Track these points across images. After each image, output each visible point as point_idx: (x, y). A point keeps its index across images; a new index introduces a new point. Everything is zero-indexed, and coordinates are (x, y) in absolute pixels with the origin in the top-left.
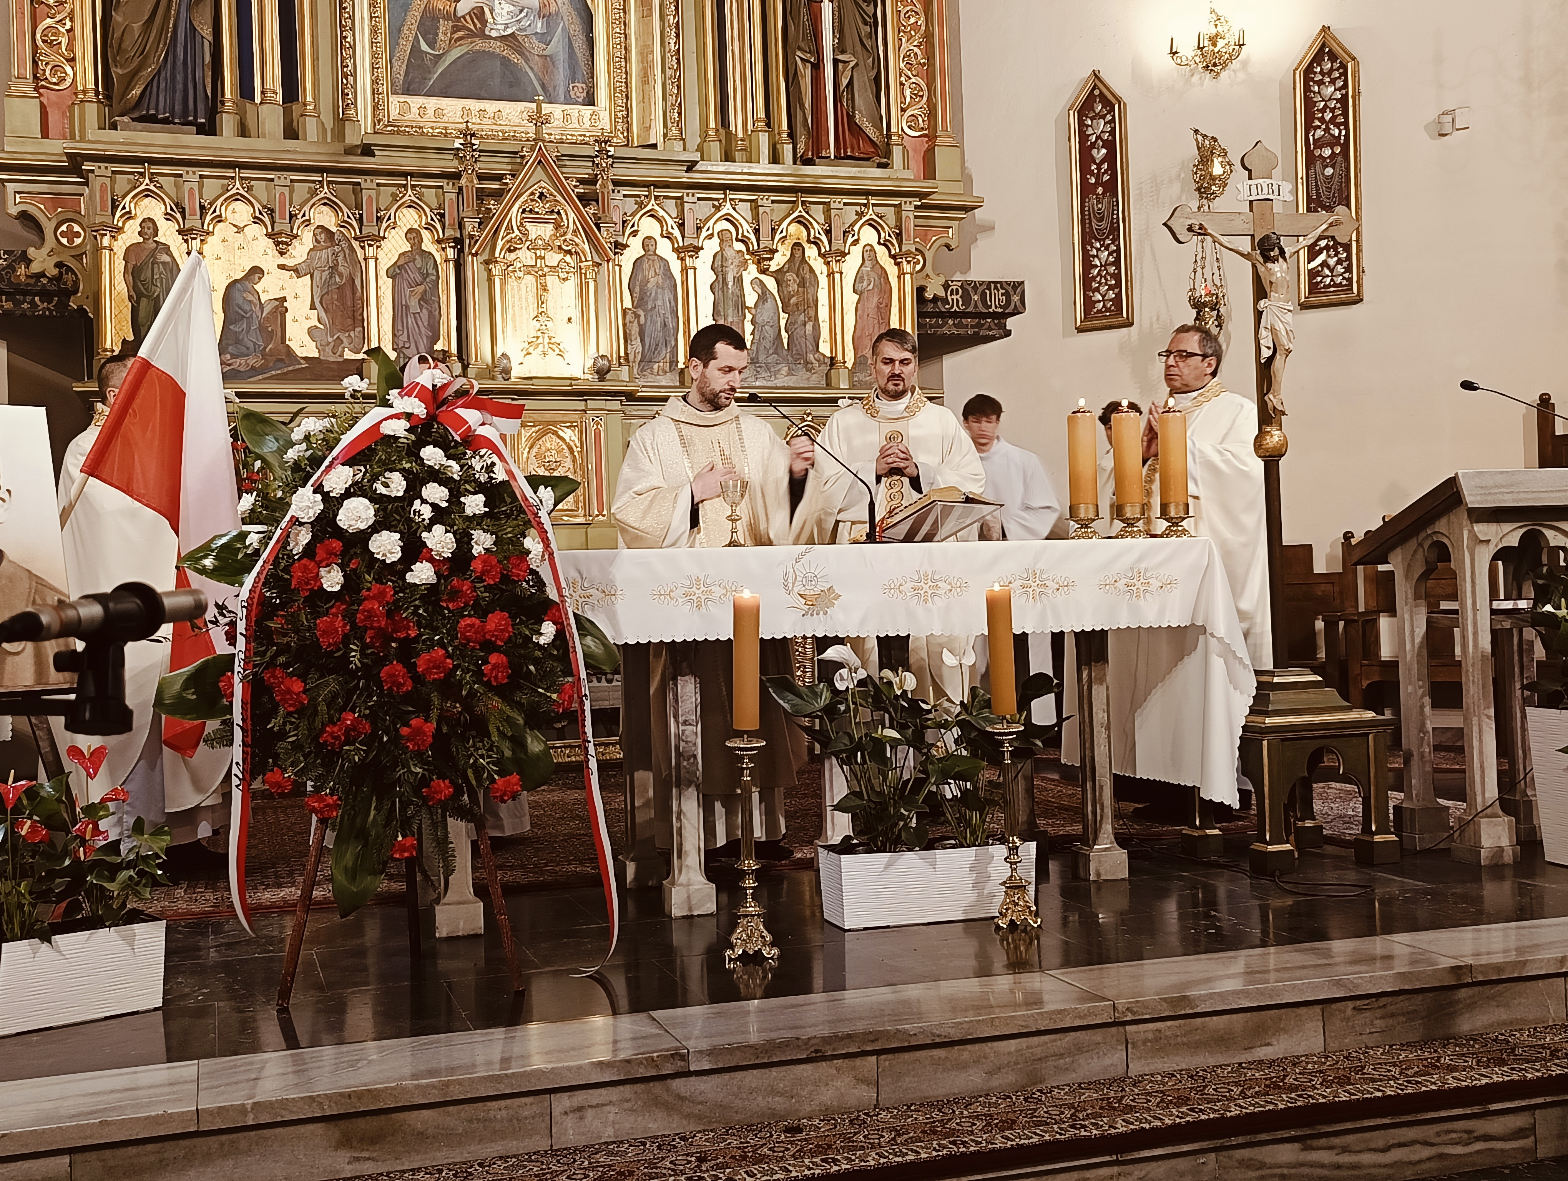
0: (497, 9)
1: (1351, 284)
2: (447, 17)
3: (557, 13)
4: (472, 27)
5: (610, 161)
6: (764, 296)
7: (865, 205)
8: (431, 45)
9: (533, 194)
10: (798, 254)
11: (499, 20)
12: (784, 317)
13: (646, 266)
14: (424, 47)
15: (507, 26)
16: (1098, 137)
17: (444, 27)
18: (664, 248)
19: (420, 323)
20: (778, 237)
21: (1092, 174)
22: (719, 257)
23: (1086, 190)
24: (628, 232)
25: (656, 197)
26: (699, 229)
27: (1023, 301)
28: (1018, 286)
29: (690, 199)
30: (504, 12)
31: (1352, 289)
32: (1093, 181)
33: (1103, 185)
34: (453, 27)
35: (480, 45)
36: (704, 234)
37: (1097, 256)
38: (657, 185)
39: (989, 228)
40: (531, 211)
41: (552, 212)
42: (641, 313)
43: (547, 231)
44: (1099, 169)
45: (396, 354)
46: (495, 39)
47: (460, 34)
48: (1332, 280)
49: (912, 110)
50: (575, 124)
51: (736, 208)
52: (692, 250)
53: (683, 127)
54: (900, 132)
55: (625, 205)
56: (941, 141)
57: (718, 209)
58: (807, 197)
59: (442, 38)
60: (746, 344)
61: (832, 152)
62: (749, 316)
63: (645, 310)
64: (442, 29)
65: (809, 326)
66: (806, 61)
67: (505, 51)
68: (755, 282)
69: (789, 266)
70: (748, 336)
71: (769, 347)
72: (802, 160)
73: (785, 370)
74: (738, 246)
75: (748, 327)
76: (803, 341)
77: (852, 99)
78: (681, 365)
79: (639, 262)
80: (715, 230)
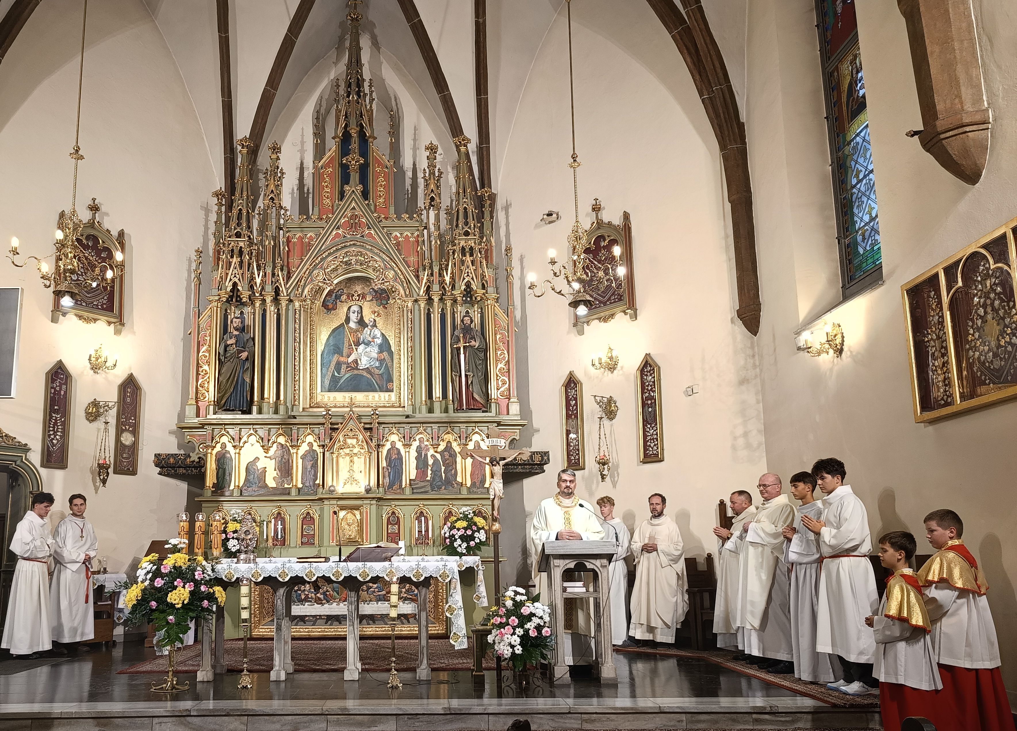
0: (362, 359)
1: (658, 454)
2: (345, 363)
4: (353, 366)
5: (377, 416)
6: (436, 461)
7: (475, 427)
8: (339, 373)
9: (348, 429)
10: (449, 445)
11: (363, 363)
12: (443, 468)
13: (392, 452)
14: (336, 374)
15: (366, 365)
16: (573, 396)
18: (399, 445)
19: (311, 474)
20: (440, 439)
21: (570, 410)
22: (419, 448)
23: (568, 416)
24: (384, 440)
25: (395, 428)
26: (410, 438)
27: (548, 459)
28: (546, 453)
29: (407, 427)
30: (365, 360)
31: (658, 456)
32: (570, 413)
33: (574, 414)
34: (347, 367)
35: (356, 372)
37: (572, 442)
38: (395, 423)
39: (537, 431)
40: (348, 435)
41: (355, 435)
42: (389, 468)
43: (354, 442)
44: (573, 409)
45: (302, 485)
46: (362, 370)
47: (349, 369)
48: (652, 452)
49: (502, 389)
50: (383, 399)
51: (425, 430)
52: (407, 445)
53: (413, 401)
54: (496, 398)
55: (384, 431)
56: (511, 400)
57: (418, 430)
58: (452, 425)
59: (343, 371)
60: (428, 478)
61: (465, 407)
62: (430, 468)
63: (391, 467)
64: (343, 368)
65: (453, 471)
66: (456, 375)
67: (365, 374)
68: (433, 456)
69: (445, 450)
70: (429, 475)
71: (437, 479)
72: (456, 410)
73: (443, 487)
74: (426, 443)
75: (429, 472)
76: (450, 477)
77: (472, 388)
78: (403, 487)
79: (389, 450)
80: (417, 438)
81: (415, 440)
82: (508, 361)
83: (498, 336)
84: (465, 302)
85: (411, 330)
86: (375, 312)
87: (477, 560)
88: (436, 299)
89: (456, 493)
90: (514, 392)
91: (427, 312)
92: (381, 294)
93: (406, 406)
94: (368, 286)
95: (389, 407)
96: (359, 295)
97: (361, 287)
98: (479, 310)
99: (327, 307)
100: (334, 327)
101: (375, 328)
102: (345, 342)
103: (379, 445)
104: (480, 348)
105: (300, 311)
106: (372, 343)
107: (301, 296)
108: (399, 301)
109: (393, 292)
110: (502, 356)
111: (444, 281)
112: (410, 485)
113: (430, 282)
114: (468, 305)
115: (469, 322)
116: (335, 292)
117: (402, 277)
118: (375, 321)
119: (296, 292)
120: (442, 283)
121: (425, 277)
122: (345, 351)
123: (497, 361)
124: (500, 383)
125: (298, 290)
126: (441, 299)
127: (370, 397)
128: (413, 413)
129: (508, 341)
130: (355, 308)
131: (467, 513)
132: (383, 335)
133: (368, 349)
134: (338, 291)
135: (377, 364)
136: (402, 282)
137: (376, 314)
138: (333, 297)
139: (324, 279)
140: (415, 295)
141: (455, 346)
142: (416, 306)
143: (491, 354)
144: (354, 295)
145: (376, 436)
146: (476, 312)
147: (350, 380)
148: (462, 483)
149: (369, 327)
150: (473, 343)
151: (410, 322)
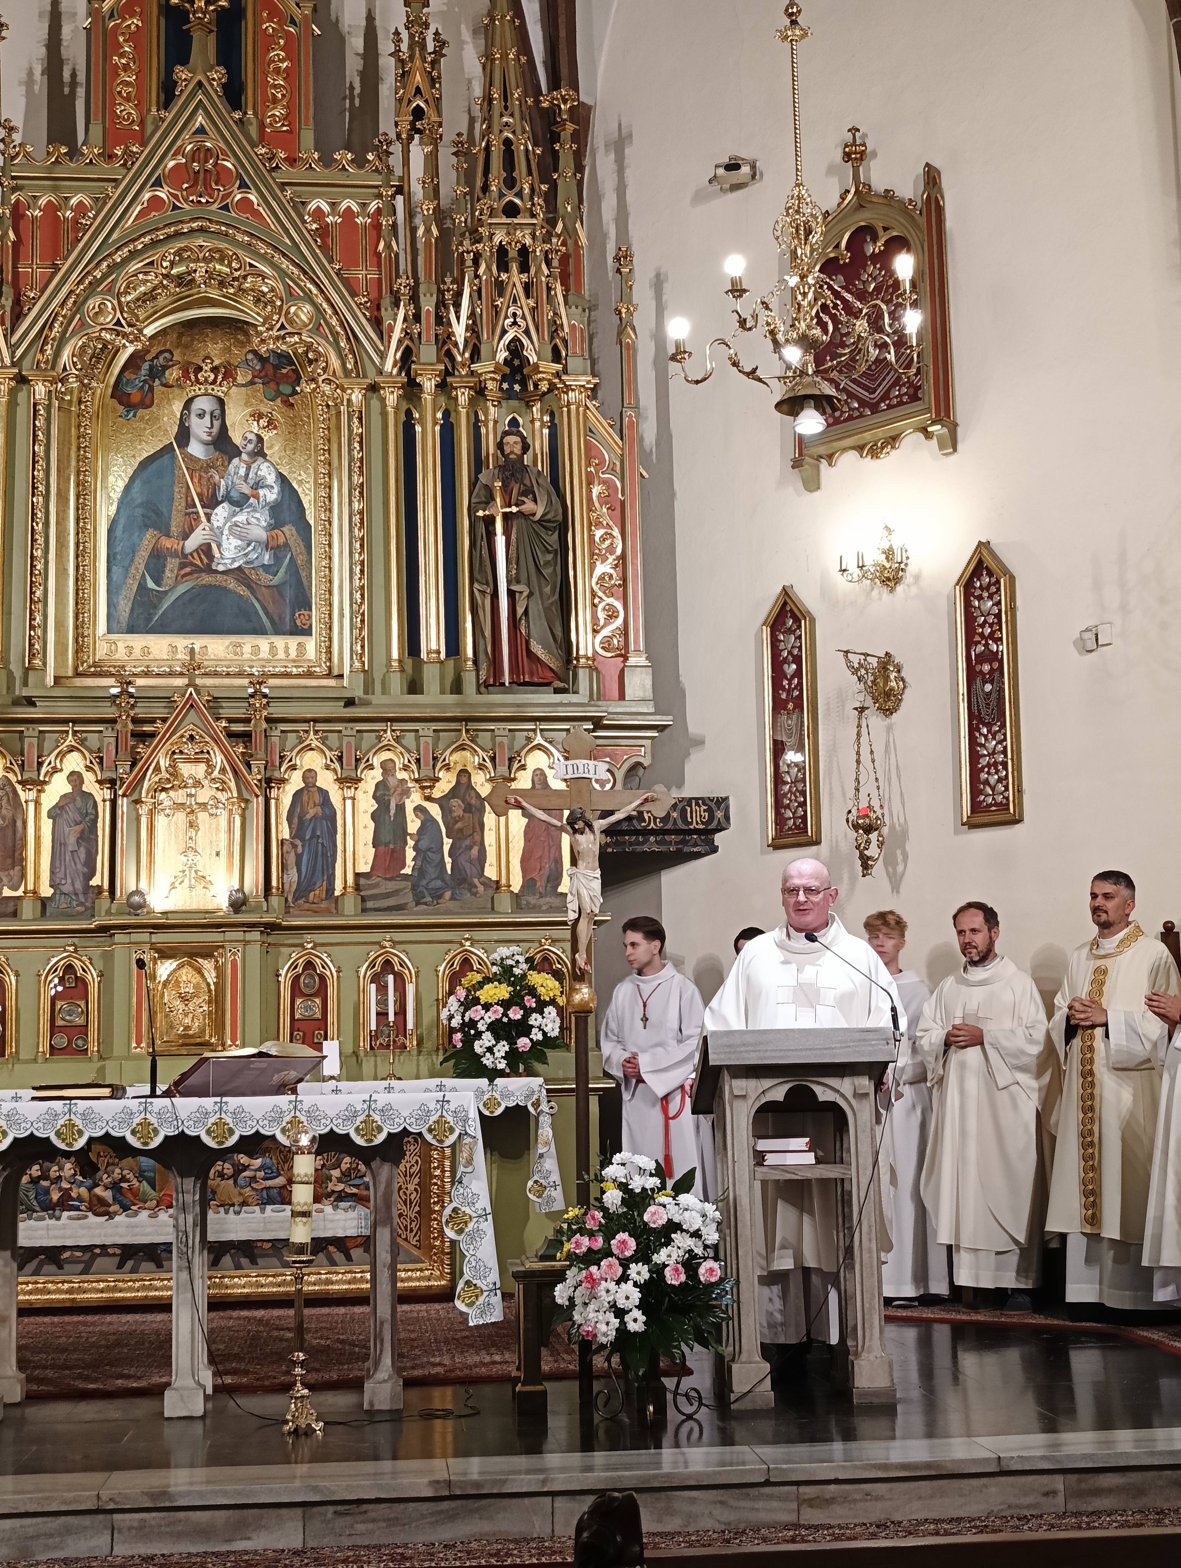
0: (225, 544)
1: (1008, 804)
2: (175, 554)
3: (286, 545)
4: (199, 563)
5: (264, 701)
6: (428, 823)
7: (534, 730)
8: (157, 582)
9: (182, 736)
10: (464, 780)
11: (227, 554)
12: (447, 843)
13: (305, 798)
14: (151, 584)
15: (234, 560)
16: (790, 653)
17: (172, 564)
18: (326, 780)
19: (77, 860)
20: (439, 765)
21: (783, 689)
22: (381, 787)
23: (778, 706)
24: (284, 767)
25: (316, 732)
26: (357, 760)
27: (727, 818)
28: (722, 802)
29: (349, 732)
30: (232, 547)
31: (1008, 809)
32: (784, 696)
33: (793, 700)
34: (180, 563)
35: (206, 579)
36: (362, 766)
37: (788, 772)
38: (316, 721)
39: (700, 742)
40: (181, 752)
41: (202, 752)
42: (298, 842)
43: (200, 770)
44: (790, 684)
45: (52, 891)
46: (223, 573)
47: (188, 570)
48: (994, 799)
49: (605, 632)
50: (281, 655)
51: (397, 740)
52: (349, 781)
53: (366, 659)
54: (590, 655)
55: (283, 741)
56: (632, 661)
57: (379, 740)
58: (472, 726)
59: (169, 574)
60: (407, 870)
61: (507, 679)
62: (411, 843)
63: (302, 840)
64: (169, 566)
65: (475, 851)
66: (483, 592)
67: (232, 584)
68: (419, 809)
69: (453, 793)
70: (410, 862)
71: (432, 872)
72: (484, 687)
73: (448, 895)
74: (401, 775)
75: (410, 854)
76: (467, 866)
77: (528, 627)
78: (337, 893)
79: (297, 795)
80: (376, 761)
81: (371, 767)
82: (623, 557)
83: (596, 490)
84: (509, 395)
85: (361, 468)
86: (261, 416)
87: (537, 1089)
88: (429, 384)
89: (481, 911)
90: (638, 638)
91: (403, 418)
92: (277, 367)
93: (346, 671)
94: (242, 344)
95: (298, 676)
96: (215, 370)
97: (220, 345)
98: (546, 418)
99: (125, 399)
100: (145, 455)
101: (260, 460)
102: (177, 496)
103: (268, 781)
104: (549, 521)
105: (48, 408)
106: (252, 500)
107: (53, 368)
108: (327, 388)
109: (310, 362)
110: (608, 542)
111: (450, 335)
112: (357, 887)
113: (411, 339)
114: (514, 403)
115: (518, 449)
116: (149, 357)
117: (334, 322)
118: (260, 439)
119: (39, 356)
120: (445, 340)
121: (399, 325)
122: (176, 523)
123: (592, 555)
124: (601, 615)
125: (42, 351)
126: (443, 386)
127: (247, 649)
128: (366, 692)
129: (623, 503)
130: (203, 404)
131: (510, 962)
132: (282, 479)
133: (241, 518)
134: (156, 357)
135: (267, 558)
136: (335, 335)
137: (263, 422)
138: (143, 372)
139: (118, 323)
140: (371, 372)
141: (480, 513)
142: (375, 404)
143: (578, 538)
144: (200, 369)
145: (261, 754)
146: (538, 424)
147: (191, 601)
148: (498, 882)
149: (244, 456)
150: (529, 506)
151: (356, 445)
